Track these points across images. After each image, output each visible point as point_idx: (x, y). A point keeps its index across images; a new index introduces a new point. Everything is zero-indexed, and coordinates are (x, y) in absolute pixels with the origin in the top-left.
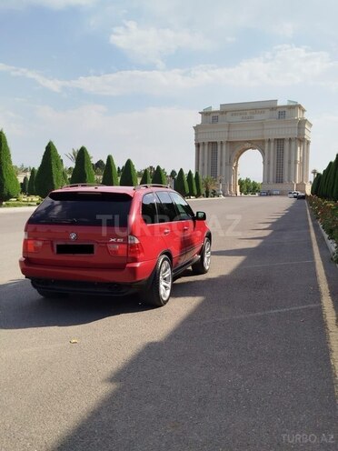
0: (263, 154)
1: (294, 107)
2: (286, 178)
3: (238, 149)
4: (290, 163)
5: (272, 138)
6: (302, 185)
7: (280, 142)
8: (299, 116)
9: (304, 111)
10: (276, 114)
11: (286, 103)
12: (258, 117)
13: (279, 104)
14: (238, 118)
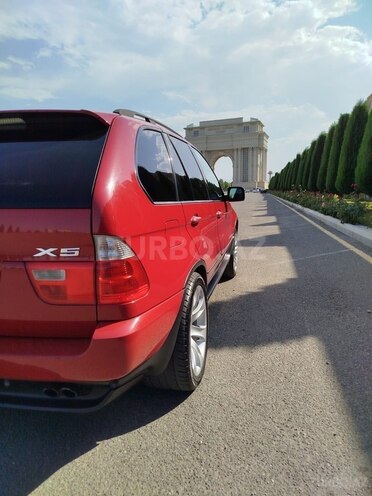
0: (233, 160)
1: (256, 123)
2: (250, 178)
3: (215, 156)
4: (253, 166)
5: (240, 147)
6: (262, 183)
7: (245, 150)
8: (259, 130)
9: (262, 126)
10: (242, 128)
11: (249, 120)
12: (228, 131)
13: (244, 121)
14: (213, 132)
